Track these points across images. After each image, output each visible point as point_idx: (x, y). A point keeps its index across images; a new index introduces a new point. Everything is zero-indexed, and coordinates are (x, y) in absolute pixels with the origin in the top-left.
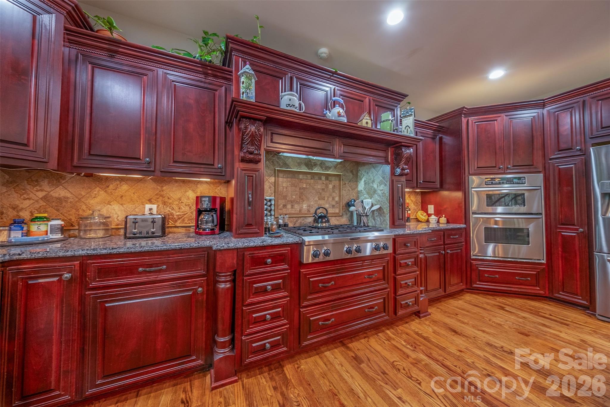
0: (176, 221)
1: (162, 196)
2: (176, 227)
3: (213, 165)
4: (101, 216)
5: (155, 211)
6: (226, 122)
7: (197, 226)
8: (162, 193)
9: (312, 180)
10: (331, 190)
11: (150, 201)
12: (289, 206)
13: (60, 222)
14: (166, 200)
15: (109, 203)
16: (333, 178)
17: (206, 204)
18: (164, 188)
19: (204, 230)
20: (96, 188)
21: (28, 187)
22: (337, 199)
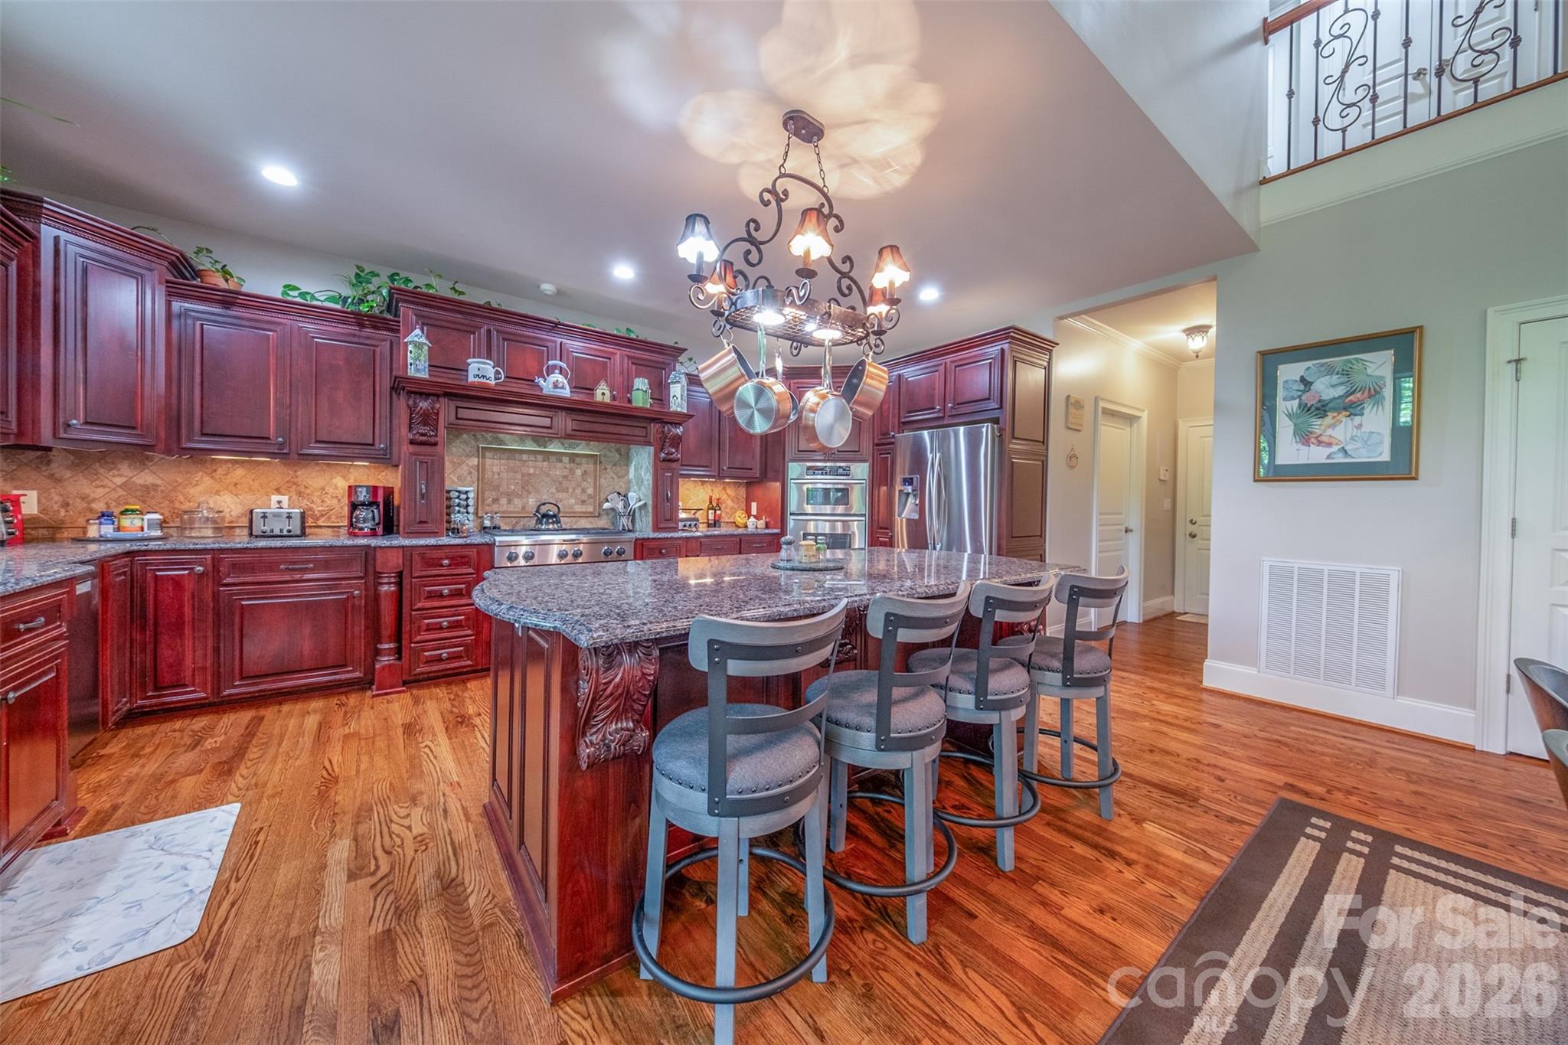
0: (318, 519)
1: (295, 484)
2: (320, 527)
3: (373, 445)
4: (210, 509)
5: (285, 504)
6: (392, 388)
7: (351, 525)
8: (296, 480)
9: (545, 463)
10: (580, 479)
11: (278, 491)
12: (504, 501)
13: (157, 516)
14: (303, 489)
15: (217, 493)
16: (584, 460)
17: (363, 496)
18: (299, 473)
19: (361, 529)
20: (197, 472)
21: (102, 471)
22: (590, 491)
